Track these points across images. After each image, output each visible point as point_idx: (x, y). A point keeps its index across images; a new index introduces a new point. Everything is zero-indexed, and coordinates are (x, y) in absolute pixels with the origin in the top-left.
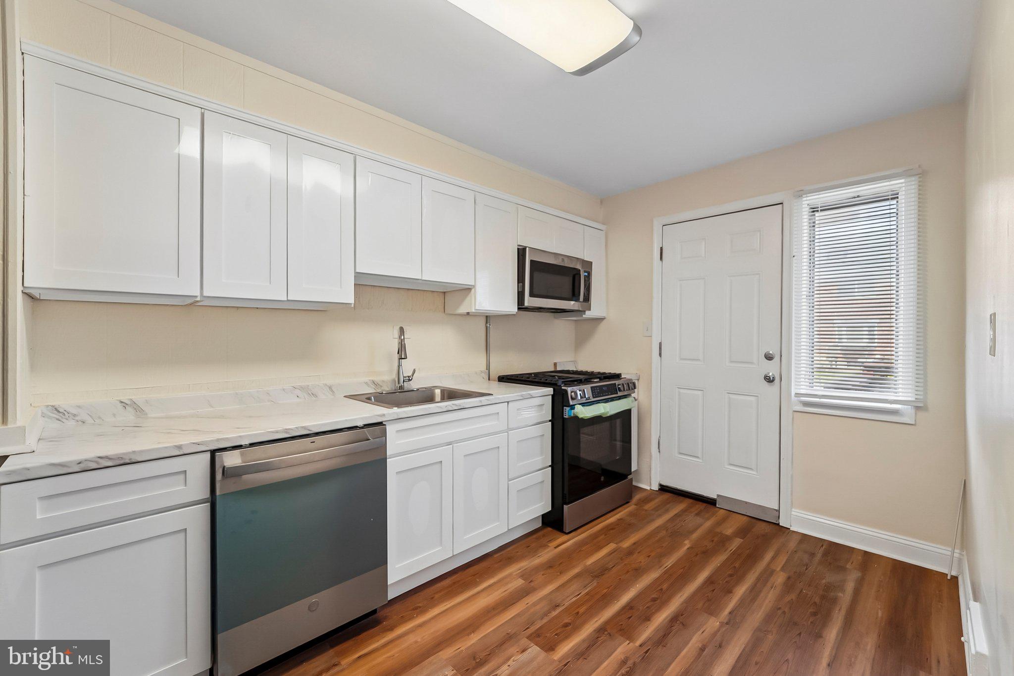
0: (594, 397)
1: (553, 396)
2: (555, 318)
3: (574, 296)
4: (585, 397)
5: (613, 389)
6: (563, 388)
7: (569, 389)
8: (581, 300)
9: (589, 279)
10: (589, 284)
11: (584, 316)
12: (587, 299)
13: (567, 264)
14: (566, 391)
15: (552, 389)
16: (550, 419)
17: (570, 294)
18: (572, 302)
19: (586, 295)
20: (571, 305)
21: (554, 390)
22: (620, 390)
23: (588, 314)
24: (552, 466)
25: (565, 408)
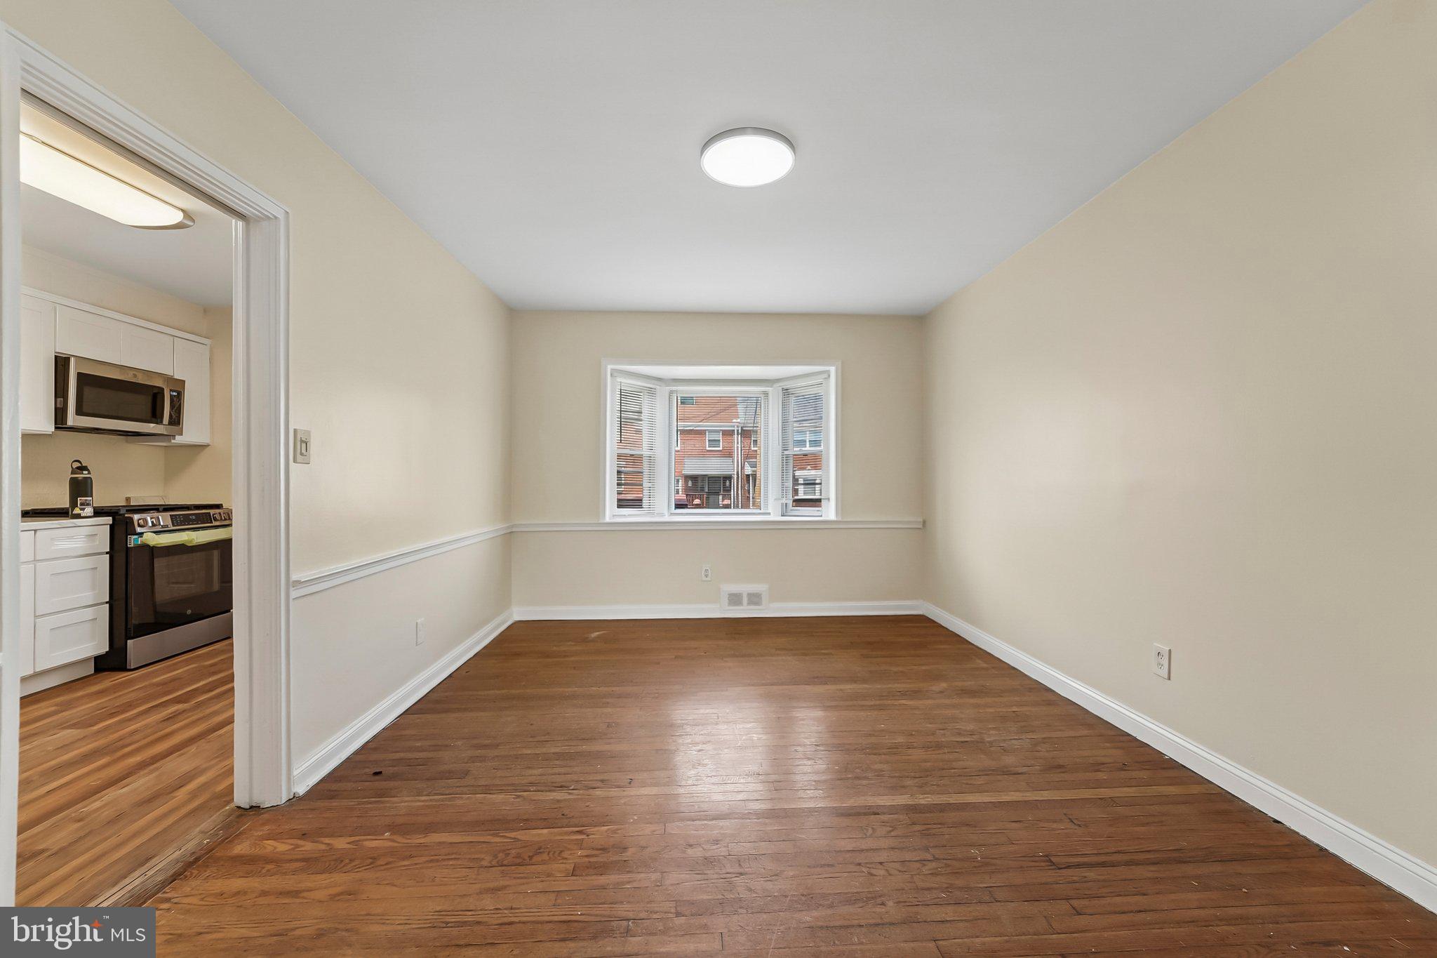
0: (174, 525)
1: (112, 527)
2: (127, 442)
3: (156, 416)
4: (160, 524)
5: (208, 518)
6: (126, 515)
7: (136, 517)
8: (164, 423)
9: (180, 400)
10: (180, 404)
11: (173, 441)
12: (176, 420)
13: (141, 380)
14: (132, 519)
15: (111, 518)
16: (108, 550)
17: (149, 415)
18: (152, 425)
19: (174, 417)
20: (151, 427)
21: (114, 520)
22: (216, 520)
23: (179, 440)
24: (111, 603)
25: (129, 536)
